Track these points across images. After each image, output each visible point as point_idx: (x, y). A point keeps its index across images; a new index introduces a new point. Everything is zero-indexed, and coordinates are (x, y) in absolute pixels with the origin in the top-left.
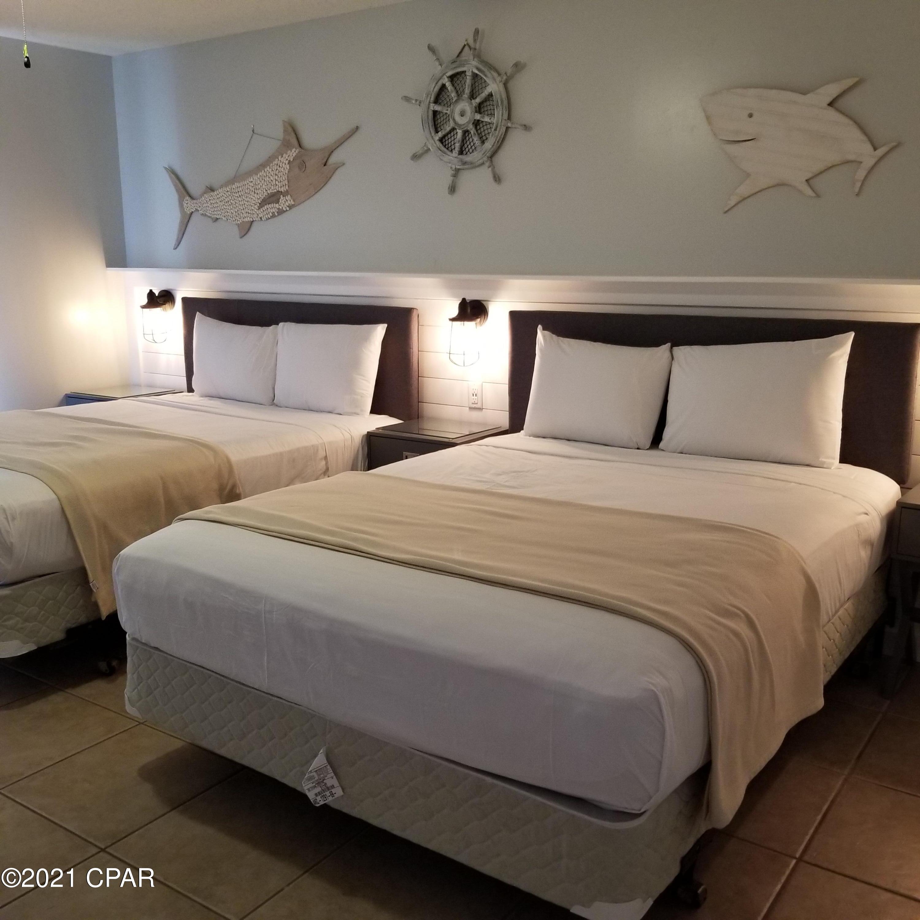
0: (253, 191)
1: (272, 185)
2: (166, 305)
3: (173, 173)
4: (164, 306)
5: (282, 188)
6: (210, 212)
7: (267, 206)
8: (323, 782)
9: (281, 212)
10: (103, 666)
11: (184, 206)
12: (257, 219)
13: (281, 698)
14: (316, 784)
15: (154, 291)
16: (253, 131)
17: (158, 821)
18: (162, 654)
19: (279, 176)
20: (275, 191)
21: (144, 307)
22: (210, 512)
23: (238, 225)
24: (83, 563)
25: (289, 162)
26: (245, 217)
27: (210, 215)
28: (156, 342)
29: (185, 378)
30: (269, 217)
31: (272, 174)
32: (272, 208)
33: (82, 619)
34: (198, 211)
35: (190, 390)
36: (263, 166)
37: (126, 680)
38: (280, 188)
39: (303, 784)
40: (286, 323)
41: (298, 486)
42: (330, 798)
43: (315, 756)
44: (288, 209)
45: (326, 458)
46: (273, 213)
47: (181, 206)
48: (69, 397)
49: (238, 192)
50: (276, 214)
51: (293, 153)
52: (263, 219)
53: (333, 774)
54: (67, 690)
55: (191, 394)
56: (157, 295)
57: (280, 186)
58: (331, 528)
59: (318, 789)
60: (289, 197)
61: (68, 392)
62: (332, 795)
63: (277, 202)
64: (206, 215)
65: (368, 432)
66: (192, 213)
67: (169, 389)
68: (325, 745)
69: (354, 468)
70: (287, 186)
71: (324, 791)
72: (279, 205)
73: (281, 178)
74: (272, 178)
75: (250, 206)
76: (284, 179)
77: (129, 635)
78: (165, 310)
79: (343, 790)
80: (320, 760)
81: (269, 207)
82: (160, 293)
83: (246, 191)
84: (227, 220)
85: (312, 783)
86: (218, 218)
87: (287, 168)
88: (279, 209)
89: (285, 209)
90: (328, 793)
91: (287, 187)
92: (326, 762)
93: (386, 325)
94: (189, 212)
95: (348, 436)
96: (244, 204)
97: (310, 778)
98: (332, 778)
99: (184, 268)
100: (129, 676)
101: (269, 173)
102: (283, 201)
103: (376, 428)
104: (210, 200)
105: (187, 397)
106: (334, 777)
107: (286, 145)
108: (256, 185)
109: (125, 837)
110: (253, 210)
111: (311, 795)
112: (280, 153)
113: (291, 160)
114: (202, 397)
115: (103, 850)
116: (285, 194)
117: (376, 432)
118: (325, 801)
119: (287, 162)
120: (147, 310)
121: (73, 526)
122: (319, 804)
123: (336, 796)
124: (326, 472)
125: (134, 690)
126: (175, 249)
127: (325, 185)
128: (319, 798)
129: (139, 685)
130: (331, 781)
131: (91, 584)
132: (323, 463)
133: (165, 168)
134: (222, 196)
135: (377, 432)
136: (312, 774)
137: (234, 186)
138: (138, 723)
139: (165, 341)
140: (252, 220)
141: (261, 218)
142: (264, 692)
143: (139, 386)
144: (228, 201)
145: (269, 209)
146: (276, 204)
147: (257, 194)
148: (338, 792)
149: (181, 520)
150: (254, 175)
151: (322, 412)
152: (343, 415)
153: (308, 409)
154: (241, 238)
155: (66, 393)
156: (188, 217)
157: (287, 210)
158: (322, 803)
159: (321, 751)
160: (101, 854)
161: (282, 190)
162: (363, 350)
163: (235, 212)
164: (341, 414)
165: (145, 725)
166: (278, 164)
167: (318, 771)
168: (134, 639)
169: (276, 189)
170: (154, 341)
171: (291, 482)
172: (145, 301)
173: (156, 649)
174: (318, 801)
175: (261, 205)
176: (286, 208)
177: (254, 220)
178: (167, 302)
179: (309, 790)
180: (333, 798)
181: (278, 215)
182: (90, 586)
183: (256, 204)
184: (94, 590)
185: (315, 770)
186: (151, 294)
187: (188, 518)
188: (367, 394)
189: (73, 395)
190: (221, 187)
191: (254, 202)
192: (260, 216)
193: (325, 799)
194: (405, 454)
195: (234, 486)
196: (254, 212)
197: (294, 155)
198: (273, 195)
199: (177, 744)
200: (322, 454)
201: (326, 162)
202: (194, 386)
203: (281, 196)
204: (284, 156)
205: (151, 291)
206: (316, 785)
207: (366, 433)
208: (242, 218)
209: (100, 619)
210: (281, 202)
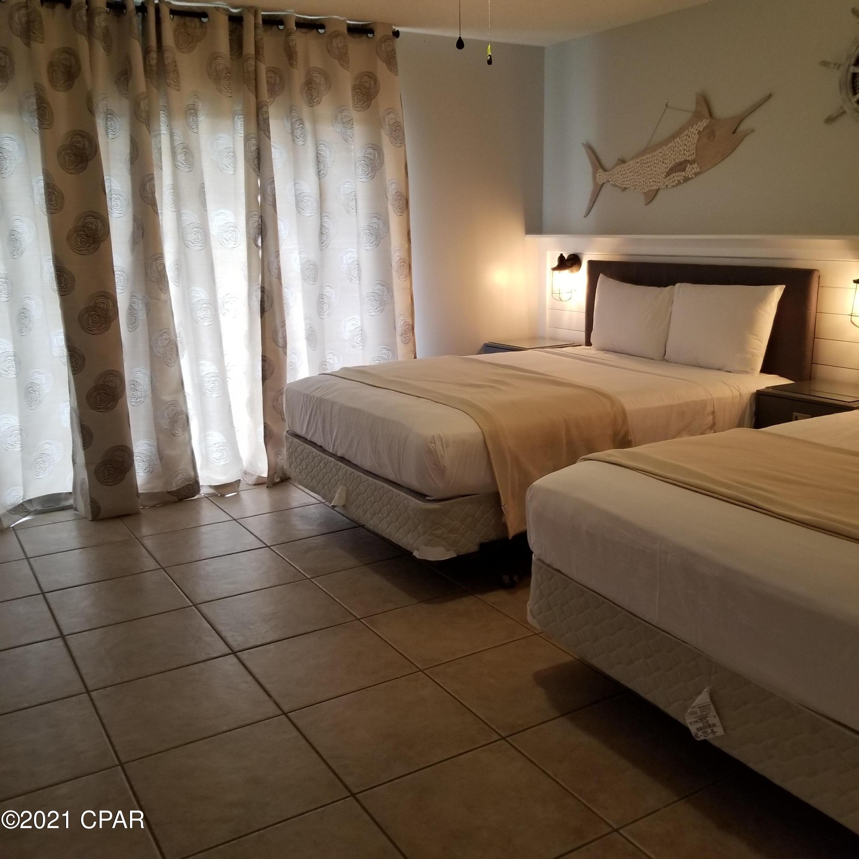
0: (662, 161)
1: (680, 155)
2: (573, 267)
3: (590, 149)
4: (571, 268)
5: (690, 157)
6: (620, 182)
7: (674, 174)
8: (705, 718)
9: (687, 179)
10: (506, 579)
11: (597, 178)
12: (663, 187)
13: (669, 634)
14: (699, 719)
15: (564, 255)
16: (667, 105)
17: (550, 723)
18: (562, 576)
19: (688, 146)
20: (683, 160)
21: (554, 269)
22: (611, 455)
23: (645, 193)
24: (497, 488)
25: (699, 132)
26: (652, 186)
27: (619, 185)
28: (562, 301)
29: (584, 333)
30: (675, 185)
31: (681, 145)
32: (679, 176)
33: (492, 535)
34: (609, 181)
35: (588, 343)
36: (673, 137)
37: (529, 594)
38: (687, 158)
39: (686, 717)
40: (683, 284)
41: (686, 439)
42: (711, 736)
43: (699, 693)
44: (693, 176)
45: (713, 413)
46: (679, 181)
47: (594, 177)
48: (487, 346)
49: (648, 162)
50: (682, 181)
51: (703, 124)
52: (668, 187)
53: (715, 714)
54: (476, 595)
55: (588, 347)
56: (566, 259)
57: (688, 155)
58: (726, 481)
59: (700, 725)
60: (695, 166)
61: (487, 342)
62: (713, 732)
63: (684, 170)
64: (616, 186)
65: (757, 390)
66: (604, 183)
67: (569, 342)
68: (710, 685)
69: (740, 425)
70: (695, 155)
71: (706, 727)
72: (686, 173)
73: (690, 147)
74: (681, 148)
75: (658, 175)
76: (692, 148)
77: (535, 555)
78: (572, 271)
79: (725, 730)
80: (703, 698)
81: (676, 176)
82: (569, 256)
83: (655, 161)
84: (635, 189)
85: (695, 718)
86: (627, 187)
87: (696, 138)
88: (685, 176)
89: (690, 177)
90: (709, 730)
91: (695, 157)
92: (709, 700)
93: (784, 286)
94: (600, 184)
95: (736, 393)
96: (652, 173)
97: (693, 713)
98: (715, 717)
99: (591, 234)
100: (532, 591)
101: (679, 143)
102: (689, 169)
103: (766, 387)
104: (621, 171)
105: (584, 350)
106: (717, 717)
107: (697, 116)
108: (665, 155)
109: (522, 731)
110: (659, 178)
111: (693, 729)
112: (691, 123)
113: (701, 130)
114: (598, 350)
115: (503, 738)
116: (691, 162)
117: (765, 391)
118: (706, 737)
119: (697, 132)
120: (556, 272)
121: (492, 457)
122: (700, 738)
123: (717, 734)
124: (713, 427)
125: (536, 604)
126: (585, 217)
127: (732, 152)
128: (700, 733)
129: (540, 600)
130: (713, 719)
131: (502, 507)
132: (711, 417)
133: (583, 144)
134: (632, 167)
135: (767, 391)
136: (694, 710)
137: (644, 158)
138: (534, 634)
139: (570, 299)
140: (658, 188)
141: (667, 186)
142: (654, 626)
143: (543, 338)
144: (638, 172)
145: (675, 177)
146: (683, 172)
147: (665, 163)
148: (720, 731)
149: (585, 460)
150: (664, 146)
151: (711, 369)
152: (733, 373)
153: (697, 366)
154: (647, 204)
155: (485, 343)
156: (599, 188)
157: (692, 178)
158: (702, 738)
159: (705, 690)
160: (502, 741)
161: (690, 158)
162: (759, 311)
163: (642, 182)
164: (730, 372)
165: (540, 636)
166: (688, 135)
167: (702, 708)
168: (539, 560)
169: (684, 158)
170: (560, 299)
171: (678, 434)
172: (556, 264)
173: (559, 571)
174: (699, 735)
175: (668, 174)
176: (692, 175)
177: (660, 188)
178: (574, 265)
179: (691, 723)
180: (715, 736)
181: (684, 182)
182: (501, 509)
183: (663, 173)
184: (505, 513)
185: (699, 706)
186: (561, 257)
187: (591, 459)
188: (759, 353)
189: (492, 345)
190: (633, 158)
191: (661, 171)
192: (666, 184)
193: (706, 735)
194: (795, 414)
195: (627, 434)
196: (661, 181)
197: (705, 125)
198: (681, 164)
199: (568, 659)
200: (710, 409)
201: (736, 129)
202: (592, 341)
203: (688, 164)
204: (694, 126)
205: (562, 255)
206: (699, 721)
207: (755, 391)
208: (649, 186)
209: (507, 538)
210: (687, 169)
